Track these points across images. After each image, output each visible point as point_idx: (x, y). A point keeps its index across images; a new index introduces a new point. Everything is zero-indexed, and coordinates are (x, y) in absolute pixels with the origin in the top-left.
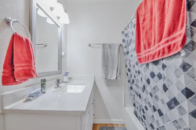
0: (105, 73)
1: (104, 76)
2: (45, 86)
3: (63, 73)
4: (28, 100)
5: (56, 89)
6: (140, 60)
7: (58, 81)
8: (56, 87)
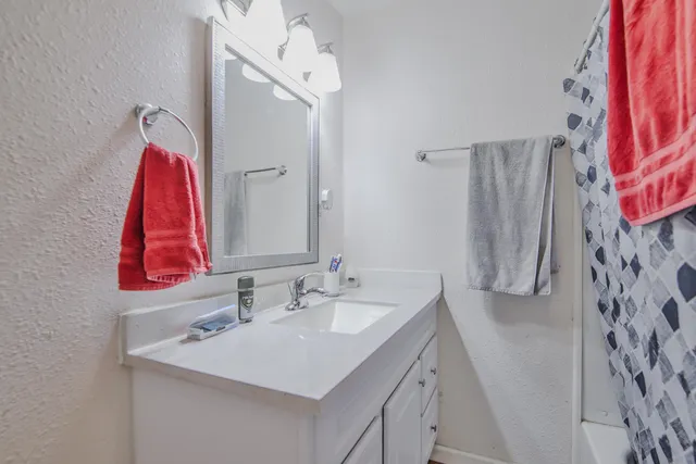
0: (481, 265)
1: (479, 280)
2: (249, 301)
3: (325, 261)
4: (193, 338)
5: (291, 313)
6: (628, 205)
7: (299, 285)
8: (291, 307)
